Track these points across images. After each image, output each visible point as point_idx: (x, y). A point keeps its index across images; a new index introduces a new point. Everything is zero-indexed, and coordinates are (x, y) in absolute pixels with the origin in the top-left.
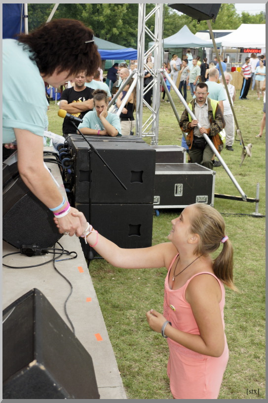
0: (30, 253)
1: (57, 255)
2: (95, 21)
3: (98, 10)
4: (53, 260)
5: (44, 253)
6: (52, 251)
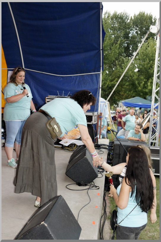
0: (79, 184)
1: (91, 187)
2: (144, 91)
3: (146, 87)
4: (89, 189)
5: (86, 185)
6: (90, 185)
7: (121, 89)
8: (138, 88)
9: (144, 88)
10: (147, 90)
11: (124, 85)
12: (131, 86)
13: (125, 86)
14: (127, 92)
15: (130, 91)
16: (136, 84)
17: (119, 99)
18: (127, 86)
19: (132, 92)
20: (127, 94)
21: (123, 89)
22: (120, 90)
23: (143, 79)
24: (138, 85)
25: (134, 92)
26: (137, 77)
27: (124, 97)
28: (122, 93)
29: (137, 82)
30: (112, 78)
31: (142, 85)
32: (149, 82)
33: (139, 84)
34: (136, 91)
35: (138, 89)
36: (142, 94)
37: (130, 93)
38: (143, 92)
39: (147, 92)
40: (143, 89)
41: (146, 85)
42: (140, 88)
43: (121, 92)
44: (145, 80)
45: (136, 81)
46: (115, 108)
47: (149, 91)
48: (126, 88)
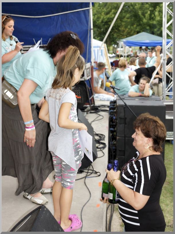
4: (86, 177)
7: (120, 23)
8: (143, 19)
9: (150, 19)
10: (155, 22)
11: (124, 17)
12: (133, 18)
13: (125, 19)
14: (129, 27)
15: (132, 25)
16: (139, 15)
17: (119, 37)
18: (128, 18)
19: (135, 26)
20: (129, 29)
21: (123, 24)
22: (119, 25)
23: (148, 8)
24: (142, 16)
25: (137, 26)
26: (140, 5)
27: (125, 33)
28: (122, 29)
29: (140, 13)
30: (108, 10)
31: (147, 15)
32: (156, 11)
33: (143, 14)
34: (140, 25)
35: (142, 21)
36: (148, 28)
37: (133, 27)
38: (150, 25)
39: (155, 25)
40: (149, 21)
41: (153, 16)
42: (145, 21)
43: (121, 27)
44: (150, 9)
45: (139, 11)
46: (114, 49)
47: (157, 22)
48: (127, 21)
